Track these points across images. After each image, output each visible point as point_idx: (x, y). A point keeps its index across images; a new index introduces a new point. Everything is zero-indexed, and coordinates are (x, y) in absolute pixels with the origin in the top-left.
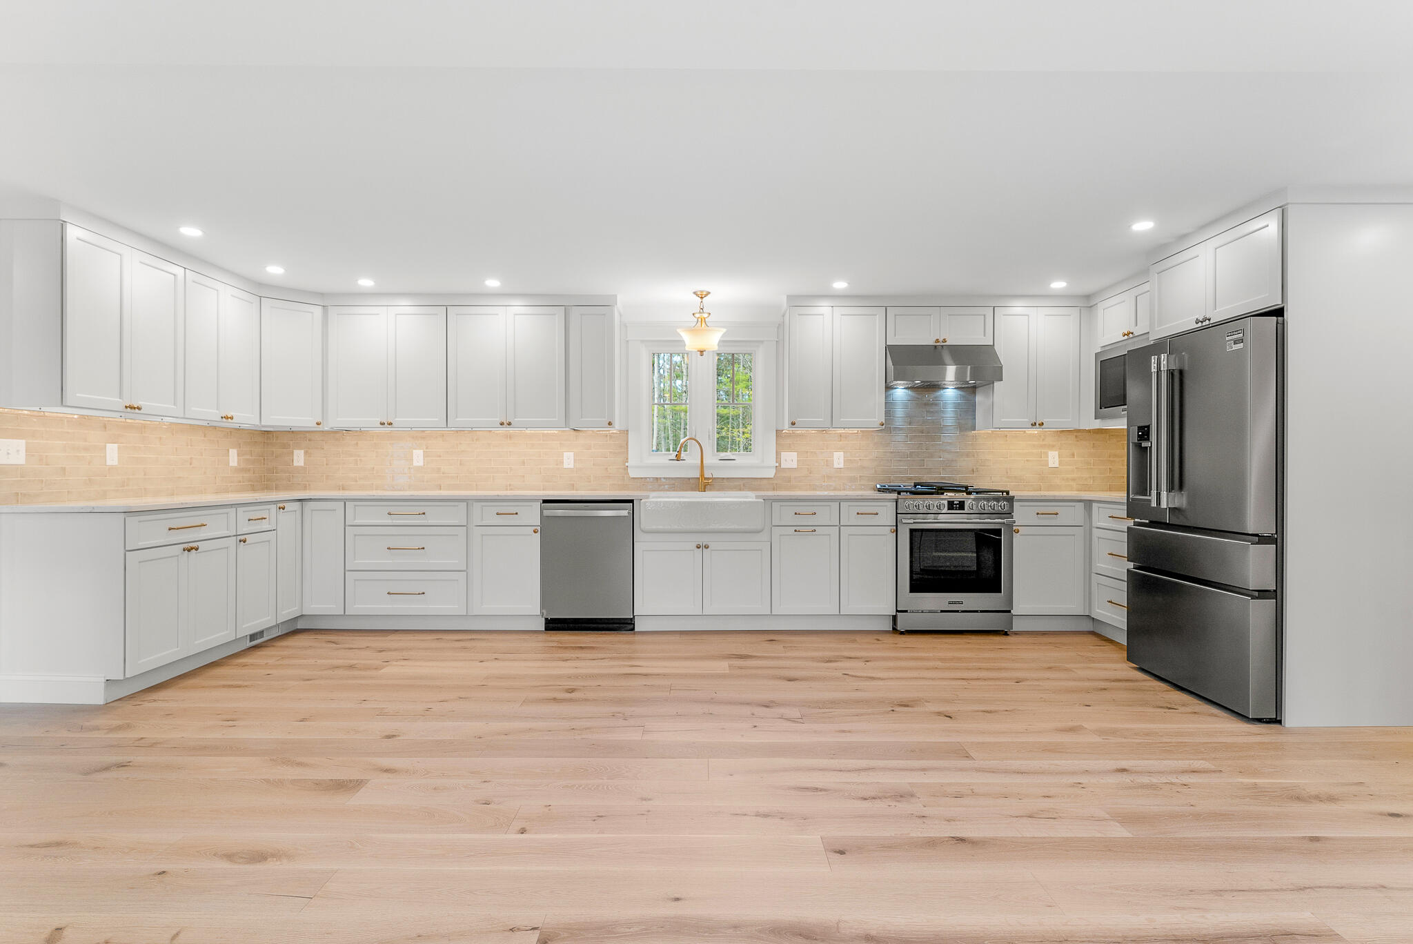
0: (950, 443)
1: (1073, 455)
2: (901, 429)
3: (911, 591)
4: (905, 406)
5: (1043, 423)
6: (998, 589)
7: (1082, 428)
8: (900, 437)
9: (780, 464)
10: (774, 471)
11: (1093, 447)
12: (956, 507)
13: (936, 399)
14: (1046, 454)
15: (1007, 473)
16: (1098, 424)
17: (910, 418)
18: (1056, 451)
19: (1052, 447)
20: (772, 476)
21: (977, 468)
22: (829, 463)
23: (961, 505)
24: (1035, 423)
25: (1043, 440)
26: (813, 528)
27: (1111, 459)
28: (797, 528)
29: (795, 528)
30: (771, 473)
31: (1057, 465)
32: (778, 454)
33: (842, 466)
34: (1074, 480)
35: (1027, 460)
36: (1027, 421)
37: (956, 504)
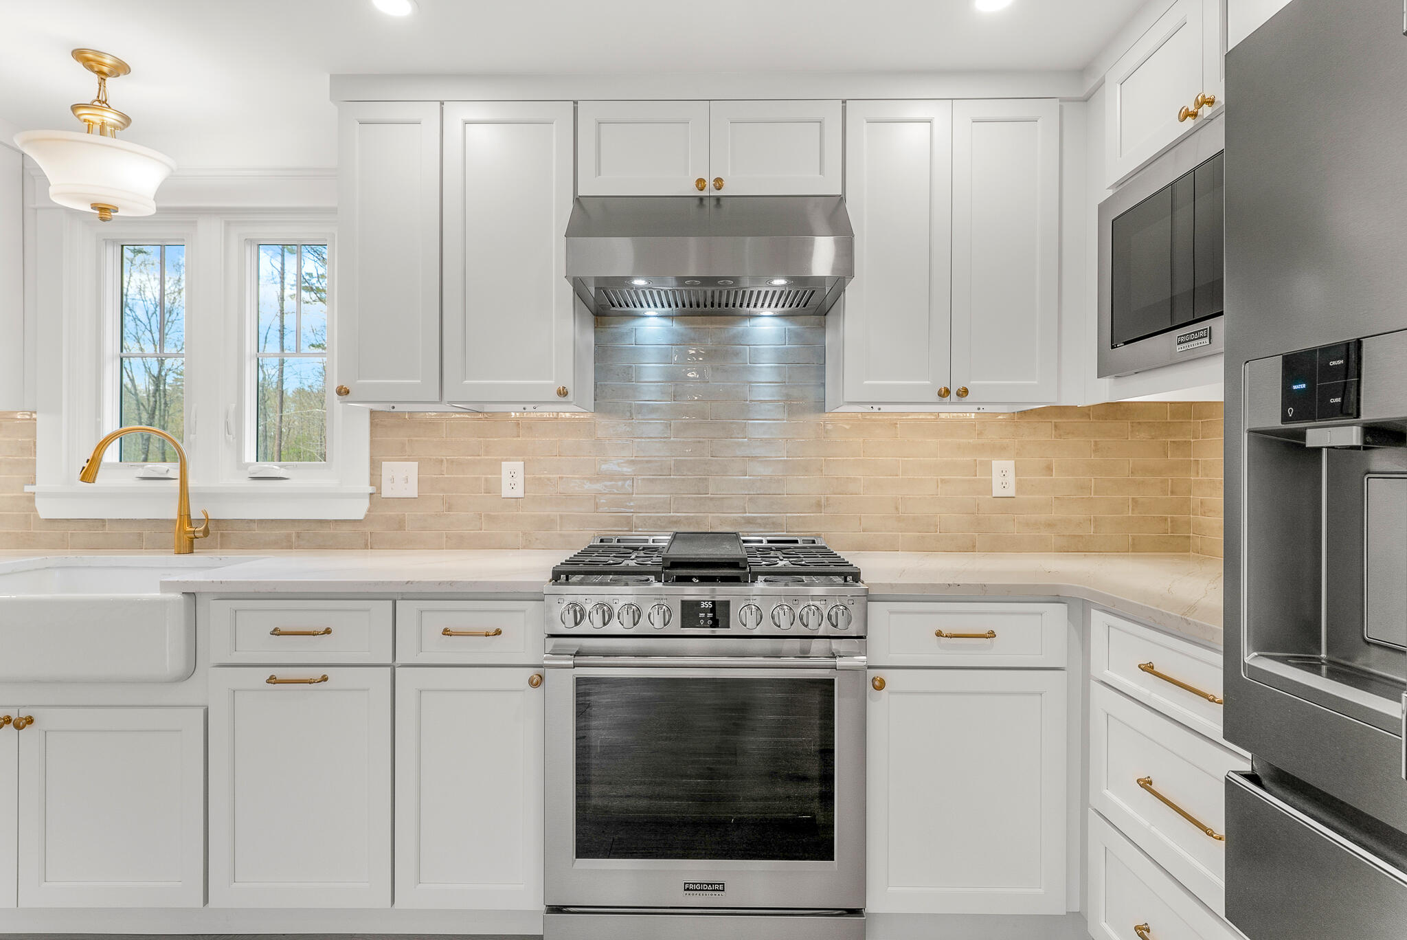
0: (768, 442)
1: (1049, 469)
2: (654, 410)
3: (579, 855)
4: (666, 357)
5: (966, 391)
6: (824, 851)
7: (1065, 402)
8: (654, 427)
9: (379, 489)
10: (365, 504)
11: (1095, 451)
12: (705, 619)
13: (737, 340)
14: (988, 466)
15: (897, 509)
16: (1105, 391)
17: (674, 380)
18: (1009, 458)
19: (1000, 450)
20: (360, 515)
21: (827, 499)
22: (491, 488)
23: (718, 615)
24: (948, 392)
25: (980, 434)
26: (317, 673)
27: (1138, 478)
28: (280, 673)
29: (269, 672)
30: (358, 510)
31: (1011, 491)
32: (375, 466)
33: (519, 492)
34: (1050, 525)
35: (942, 480)
36: (928, 384)
37: (704, 611)
